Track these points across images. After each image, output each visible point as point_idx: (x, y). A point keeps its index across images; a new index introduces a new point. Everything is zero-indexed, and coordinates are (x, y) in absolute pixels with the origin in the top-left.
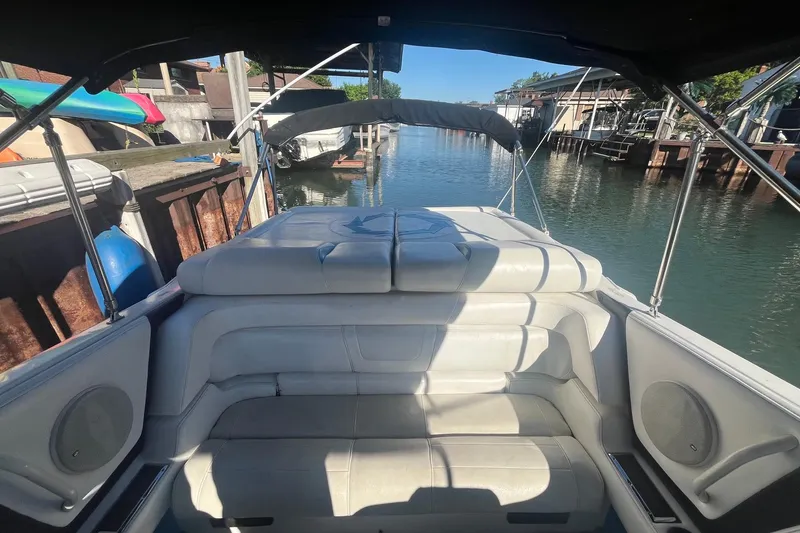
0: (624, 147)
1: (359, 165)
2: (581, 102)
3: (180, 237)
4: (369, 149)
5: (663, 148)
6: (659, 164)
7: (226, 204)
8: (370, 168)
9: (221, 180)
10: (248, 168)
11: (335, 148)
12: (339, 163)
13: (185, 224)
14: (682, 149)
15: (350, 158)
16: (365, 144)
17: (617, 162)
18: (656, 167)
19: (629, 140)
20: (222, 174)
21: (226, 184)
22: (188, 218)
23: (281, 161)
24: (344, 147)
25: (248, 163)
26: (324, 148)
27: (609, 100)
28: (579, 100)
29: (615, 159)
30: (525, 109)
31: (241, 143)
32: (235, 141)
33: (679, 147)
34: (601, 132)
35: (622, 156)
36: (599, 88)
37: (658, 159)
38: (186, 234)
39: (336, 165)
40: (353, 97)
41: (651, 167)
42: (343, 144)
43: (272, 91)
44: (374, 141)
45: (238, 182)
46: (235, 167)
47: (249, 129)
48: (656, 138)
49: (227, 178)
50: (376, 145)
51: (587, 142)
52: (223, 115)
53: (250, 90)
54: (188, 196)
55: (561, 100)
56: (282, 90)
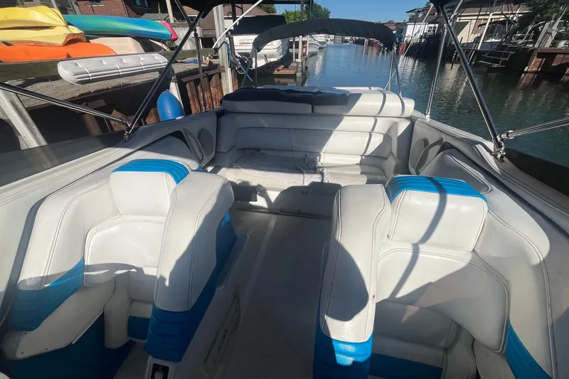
0: (506, 55)
1: (292, 72)
2: (479, 17)
3: (191, 102)
4: (299, 60)
5: (540, 55)
6: (535, 69)
7: (212, 88)
8: (299, 74)
9: (210, 73)
10: (223, 67)
11: (275, 60)
12: (278, 70)
13: (193, 95)
14: (558, 56)
15: (286, 67)
16: (297, 57)
17: (497, 68)
18: (531, 72)
19: (511, 49)
20: (210, 70)
21: (212, 76)
22: (195, 93)
23: (240, 69)
24: (281, 59)
25: (223, 63)
26: (268, 60)
27: (502, 14)
28: (478, 16)
29: (496, 65)
30: (430, 25)
31: (220, 51)
32: (216, 50)
33: (556, 54)
34: (492, 42)
35: (504, 63)
36: (494, 4)
37: (534, 65)
38: (194, 101)
39: (276, 72)
40: (290, 21)
41: (527, 72)
42: (281, 56)
43: (234, 19)
44: (304, 55)
45: (217, 75)
46: (217, 66)
47: (224, 42)
48: (536, 46)
49: (213, 72)
50: (305, 57)
51: (477, 52)
52: (209, 34)
53: (225, 18)
54: (194, 80)
55: (460, 16)
56: (241, 17)
